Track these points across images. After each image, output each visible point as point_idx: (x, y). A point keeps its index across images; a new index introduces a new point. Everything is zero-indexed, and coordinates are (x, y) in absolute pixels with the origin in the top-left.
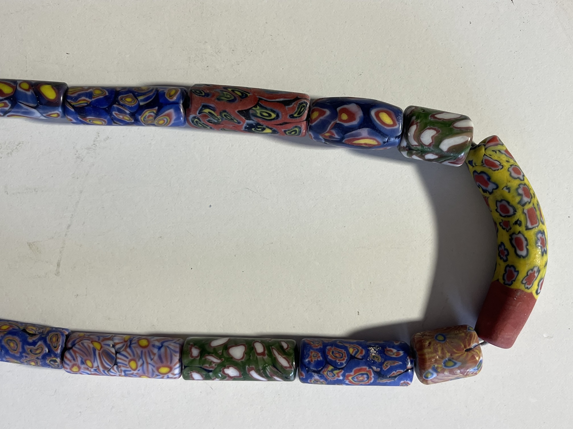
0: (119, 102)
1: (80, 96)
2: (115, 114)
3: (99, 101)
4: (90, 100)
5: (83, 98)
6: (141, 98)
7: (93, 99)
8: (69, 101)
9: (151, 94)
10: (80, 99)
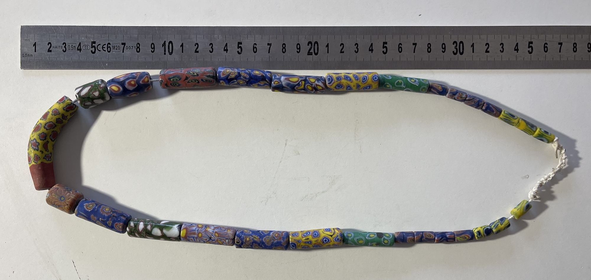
0: (246, 82)
1: (264, 85)
2: (247, 77)
3: (255, 83)
4: (258, 83)
5: (262, 84)
6: (236, 83)
7: (257, 83)
8: (268, 84)
9: (231, 84)
10: (263, 84)
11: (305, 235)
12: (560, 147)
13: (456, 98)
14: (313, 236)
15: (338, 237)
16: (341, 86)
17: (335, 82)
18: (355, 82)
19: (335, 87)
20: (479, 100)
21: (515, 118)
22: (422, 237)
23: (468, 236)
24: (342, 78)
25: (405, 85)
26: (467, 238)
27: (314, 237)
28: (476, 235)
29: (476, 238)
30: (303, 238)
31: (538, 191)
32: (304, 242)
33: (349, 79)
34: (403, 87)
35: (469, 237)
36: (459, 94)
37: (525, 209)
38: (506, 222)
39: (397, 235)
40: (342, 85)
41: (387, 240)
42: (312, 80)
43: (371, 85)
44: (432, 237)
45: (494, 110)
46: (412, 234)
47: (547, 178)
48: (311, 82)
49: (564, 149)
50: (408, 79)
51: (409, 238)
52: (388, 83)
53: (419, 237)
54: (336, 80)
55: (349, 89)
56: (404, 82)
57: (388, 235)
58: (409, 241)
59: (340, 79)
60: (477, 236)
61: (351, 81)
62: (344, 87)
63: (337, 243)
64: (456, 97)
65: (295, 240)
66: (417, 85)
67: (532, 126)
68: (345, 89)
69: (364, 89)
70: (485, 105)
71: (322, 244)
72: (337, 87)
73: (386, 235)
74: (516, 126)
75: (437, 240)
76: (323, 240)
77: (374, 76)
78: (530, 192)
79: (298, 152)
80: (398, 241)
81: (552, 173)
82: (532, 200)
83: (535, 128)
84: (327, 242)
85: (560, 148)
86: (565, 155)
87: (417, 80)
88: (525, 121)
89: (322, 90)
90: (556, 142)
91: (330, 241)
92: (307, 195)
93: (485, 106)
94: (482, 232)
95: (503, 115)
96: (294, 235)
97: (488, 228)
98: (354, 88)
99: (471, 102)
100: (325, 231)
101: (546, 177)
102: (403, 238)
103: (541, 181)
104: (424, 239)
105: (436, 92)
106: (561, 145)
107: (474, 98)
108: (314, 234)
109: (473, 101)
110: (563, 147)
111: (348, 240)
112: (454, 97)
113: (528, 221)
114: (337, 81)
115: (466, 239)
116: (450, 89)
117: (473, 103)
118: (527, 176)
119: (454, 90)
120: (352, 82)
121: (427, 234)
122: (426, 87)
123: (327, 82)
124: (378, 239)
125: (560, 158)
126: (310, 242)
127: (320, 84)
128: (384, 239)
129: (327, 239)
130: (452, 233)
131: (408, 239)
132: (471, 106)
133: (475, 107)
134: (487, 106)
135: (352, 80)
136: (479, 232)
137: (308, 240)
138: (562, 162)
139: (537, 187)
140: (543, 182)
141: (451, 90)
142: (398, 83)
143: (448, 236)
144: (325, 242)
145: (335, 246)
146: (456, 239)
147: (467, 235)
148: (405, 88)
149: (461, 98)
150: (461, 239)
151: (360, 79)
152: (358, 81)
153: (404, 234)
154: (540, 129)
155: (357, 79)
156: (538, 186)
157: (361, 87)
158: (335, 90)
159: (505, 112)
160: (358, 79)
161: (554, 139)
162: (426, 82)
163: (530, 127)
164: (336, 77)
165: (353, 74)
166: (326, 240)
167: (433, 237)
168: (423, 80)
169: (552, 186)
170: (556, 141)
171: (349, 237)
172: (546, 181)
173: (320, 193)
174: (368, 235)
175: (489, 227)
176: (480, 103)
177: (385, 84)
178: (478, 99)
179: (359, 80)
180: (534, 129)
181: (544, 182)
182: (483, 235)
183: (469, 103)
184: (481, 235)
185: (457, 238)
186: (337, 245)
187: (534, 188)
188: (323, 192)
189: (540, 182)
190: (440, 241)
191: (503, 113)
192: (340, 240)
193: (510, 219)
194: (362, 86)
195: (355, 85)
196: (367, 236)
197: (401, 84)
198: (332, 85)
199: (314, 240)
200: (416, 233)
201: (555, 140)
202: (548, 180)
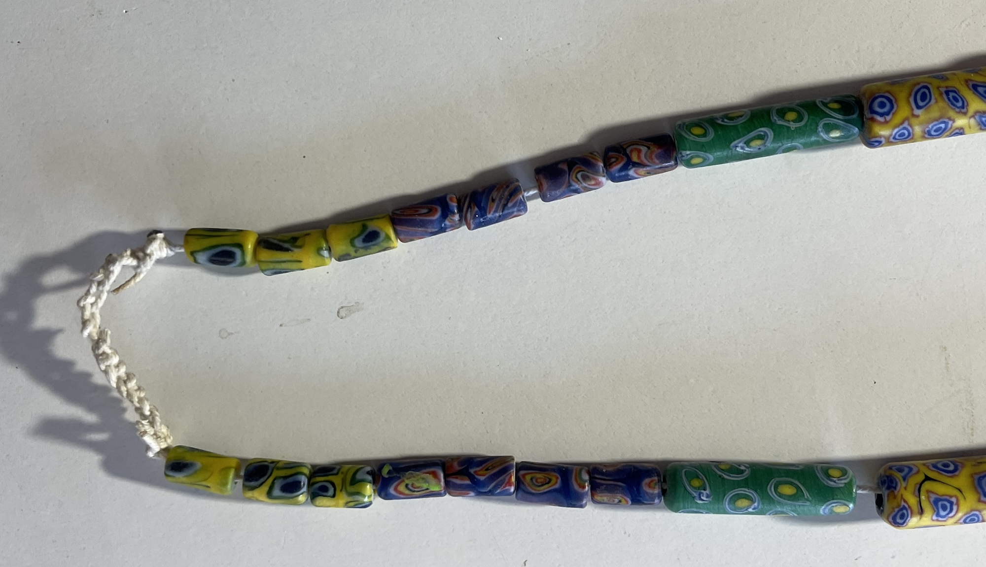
61: (971, 83)
77: (888, 114)
135: (968, 86)
151: (941, 94)
152: (947, 87)
155: (951, 94)
165: (965, 114)
179: (943, 90)
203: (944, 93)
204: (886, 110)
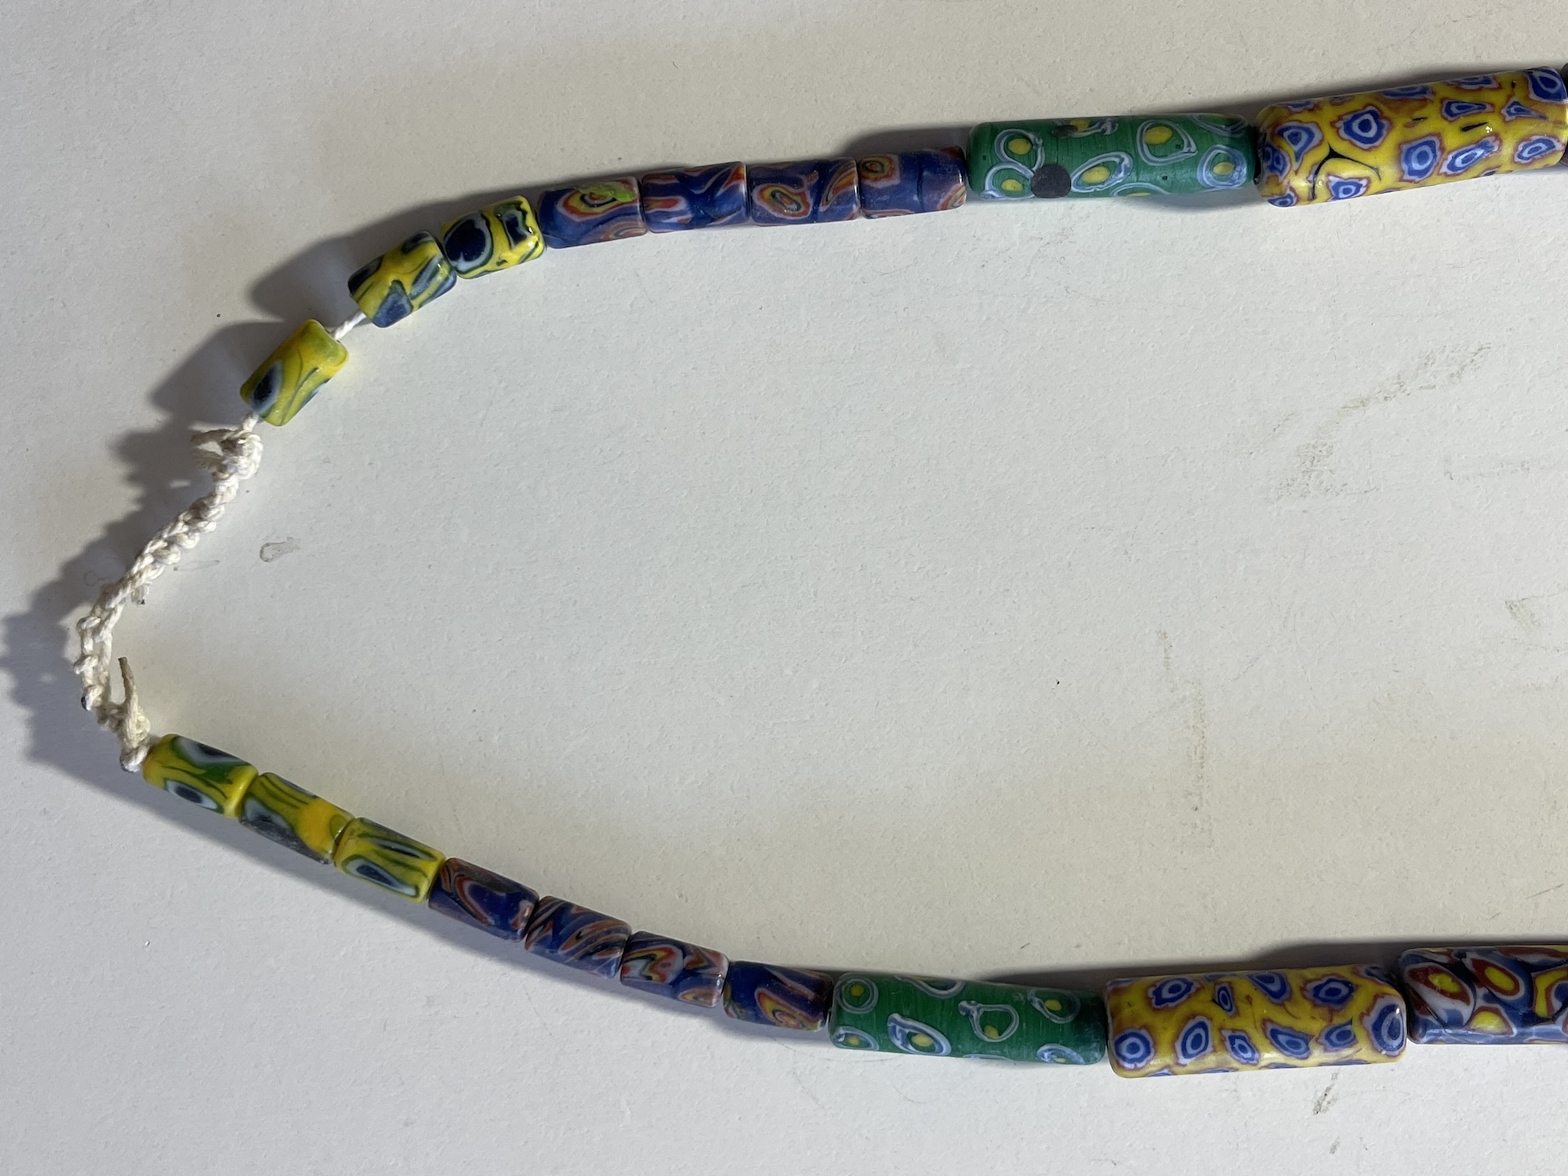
11: (1480, 152)
12: (112, 716)
13: (679, 953)
14: (1438, 146)
15: (1296, 148)
16: (1322, 994)
17: (1362, 1016)
18: (1247, 1023)
19: (1352, 988)
20: (558, 946)
21: (358, 863)
22: (819, 192)
23: (573, 211)
24: (1322, 1040)
25: (964, 1014)
26: (575, 202)
27: (1431, 144)
28: (531, 221)
29: (526, 206)
30: (1492, 134)
31: (216, 478)
32: (1489, 108)
33: (1282, 1038)
34: (969, 1001)
35: (566, 205)
36: (663, 978)
37: (278, 377)
38: (374, 301)
39: (954, 187)
40: (1318, 1002)
41: (1012, 155)
42: (1489, 1023)
43: (1155, 1010)
44: (767, 193)
45: (473, 902)
46: (871, 204)
47: (167, 548)
48: (1496, 1012)
49: (88, 708)
50: (946, 1046)
51: (888, 176)
52: (1057, 1020)
53: (837, 189)
54: (1356, 1029)
55: (1270, 980)
56: (971, 1029)
57: (1010, 185)
58: (891, 161)
59: (1333, 1037)
60: (524, 213)
61: (1270, 1027)
62: (1303, 989)
63: (1297, 117)
64: (679, 963)
65: (1543, 117)
66: (896, 1016)
67: (263, 823)
68: (1294, 978)
69: (1189, 985)
70: (523, 925)
71: (1382, 107)
72: (1344, 991)
73: (1019, 186)
74: (349, 819)
75: (738, 177)
76: (1380, 127)
77: (1140, 1060)
78: (253, 469)
79: (1514, 615)
80: (949, 157)
81: (144, 577)
82: (242, 428)
83: (250, 814)
84: (1358, 121)
85: (114, 716)
86: (82, 674)
87: (898, 1043)
88: (303, 849)
89: (1426, 971)
90: (135, 745)
91: (1340, 124)
92: (1455, 379)
93: (523, 919)
94: (500, 238)
95: (425, 875)
96: (1544, 147)
97: (468, 259)
98: (1243, 987)
99: (599, 936)
100: (1364, 182)
101: (174, 557)
102: (925, 173)
103: (198, 530)
104: (810, 181)
105: (790, 983)
106: (105, 728)
107: (582, 958)
108: (1431, 155)
109: (588, 942)
110: (95, 717)
111: (1233, 144)
112: (688, 959)
113: (248, 314)
114: (1350, 1022)
115: (583, 192)
116: (714, 1000)
117: (585, 930)
118: (268, 554)
119: (690, 997)
120: (1265, 1021)
121: (794, 206)
122: (849, 1009)
123: (1400, 1012)
124: (1064, 161)
125: (106, 661)
126: (1452, 115)
127: (1442, 1005)
128: (1029, 159)
129: (1359, 132)
130: (653, 222)
131: (898, 173)
132: (593, 917)
133: (573, 911)
134: (511, 921)
135: (1264, 1031)
136: (516, 235)
137: (1464, 121)
138: (98, 640)
139: (218, 500)
140: (186, 529)
141: (709, 996)
142: (1001, 1022)
143: (682, 204)
144: (1368, 117)
145: (1307, 102)
146: (636, 190)
147: (576, 219)
148: (958, 998)
149: (651, 958)
150: (610, 195)
151: (1223, 1041)
152: (1234, 1030)
153: (916, 198)
154: (220, 810)
155: (1238, 1042)
156: (212, 503)
157: (1206, 996)
158: (1344, 972)
159: (411, 891)
160: (1232, 1039)
161: (144, 762)
162: (846, 1034)
163: (278, 820)
164: (1358, 1046)
165: (1255, 1065)
166: (1365, 126)
167: (761, 191)
168: (865, 1046)
169: (134, 508)
170: (137, 750)
171: (1227, 159)
172: (174, 533)
173: (1381, 397)
174: (1122, 175)
175: (463, 265)
176: (550, 933)
177: (1070, 1018)
178: (560, 952)
179: (1227, 1034)
180: (252, 806)
181: (181, 528)
182: (492, 219)
183: (609, 932)
184: (505, 219)
185: (629, 197)
186: (1295, 106)
187: (234, 491)
188: (1364, 403)
189: (201, 524)
190: (722, 174)
191: (424, 888)
192: (1286, 134)
193: (350, 319)
194: (1201, 1003)
195: (1243, 1006)
196: (1127, 170)
197: (985, 1021)
198: (1376, 997)
199: (1433, 123)
200: (851, 209)
201: (141, 755)
202: (160, 537)
203: (1227, 1039)
204: (1137, 1055)
